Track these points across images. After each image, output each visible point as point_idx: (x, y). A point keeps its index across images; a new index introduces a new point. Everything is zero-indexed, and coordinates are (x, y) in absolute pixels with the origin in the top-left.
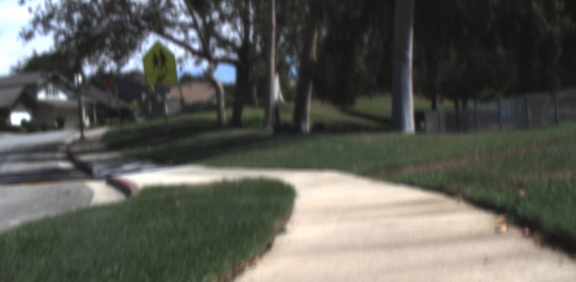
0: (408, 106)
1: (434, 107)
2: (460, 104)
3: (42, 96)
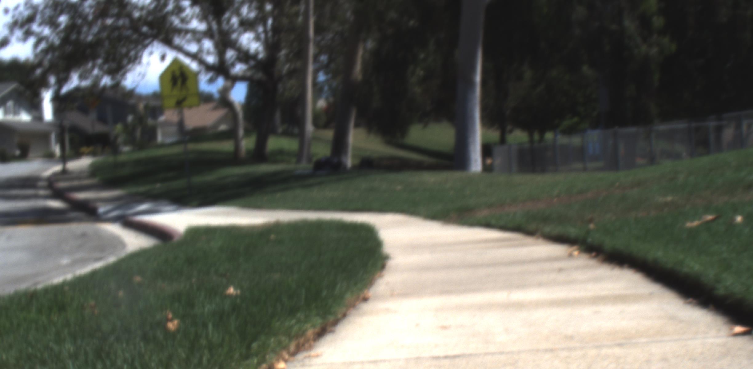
1: (503, 138)
2: (536, 137)
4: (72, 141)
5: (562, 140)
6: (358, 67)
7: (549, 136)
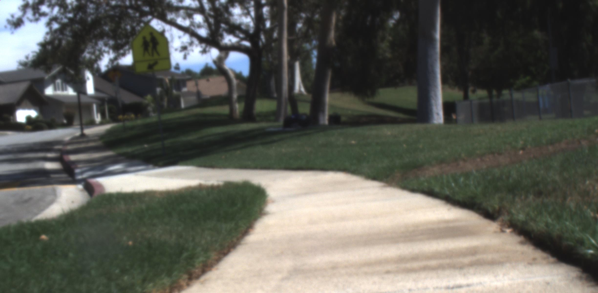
0: (436, 95)
1: (466, 97)
2: (494, 93)
3: (49, 91)
4: (110, 111)
5: (517, 96)
6: (332, 35)
7: (506, 92)
